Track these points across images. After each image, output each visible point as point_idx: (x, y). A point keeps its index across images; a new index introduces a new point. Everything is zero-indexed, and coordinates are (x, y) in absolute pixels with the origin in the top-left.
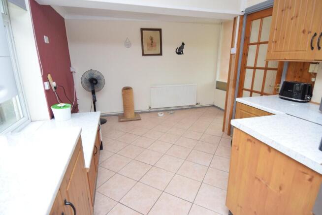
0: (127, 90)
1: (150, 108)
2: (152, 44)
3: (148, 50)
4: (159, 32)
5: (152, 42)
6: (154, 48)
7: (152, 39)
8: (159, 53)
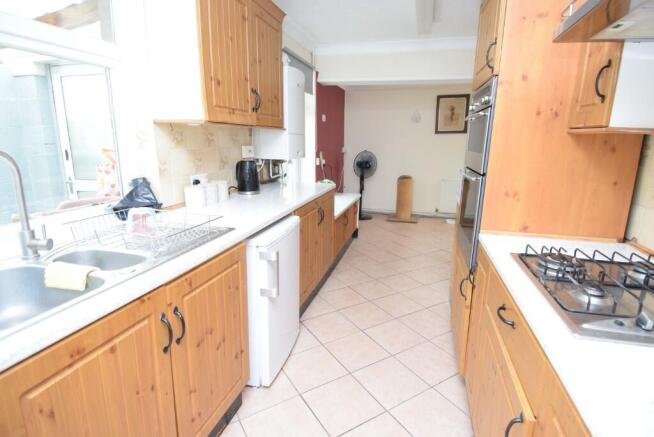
0: (404, 181)
1: (437, 211)
2: (452, 116)
3: (446, 125)
4: (465, 99)
5: (453, 114)
6: (455, 122)
7: (453, 109)
8: (462, 129)
